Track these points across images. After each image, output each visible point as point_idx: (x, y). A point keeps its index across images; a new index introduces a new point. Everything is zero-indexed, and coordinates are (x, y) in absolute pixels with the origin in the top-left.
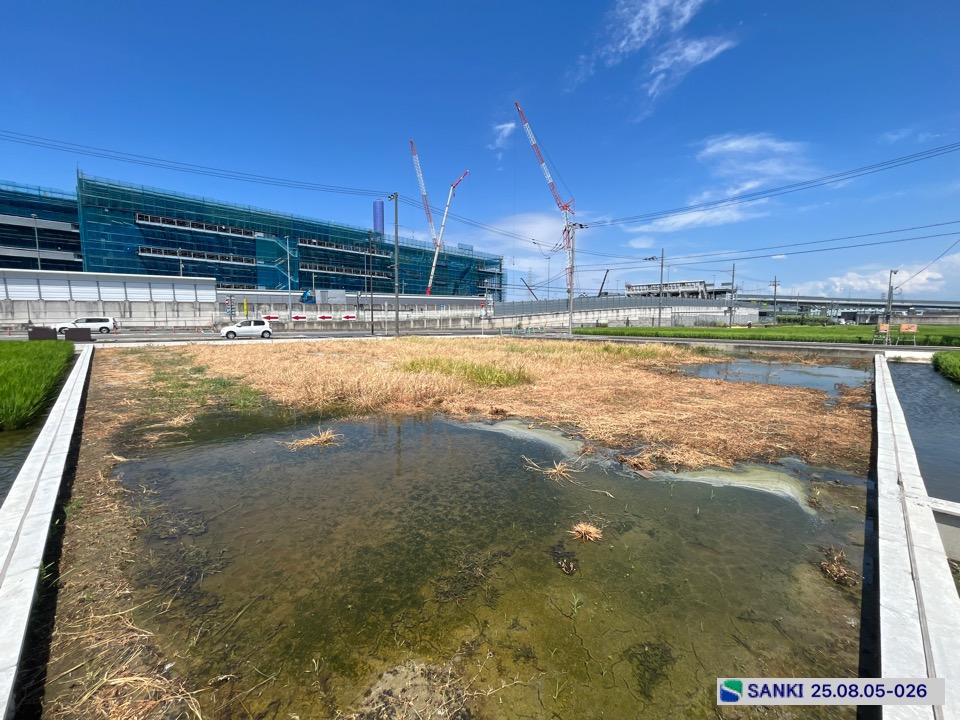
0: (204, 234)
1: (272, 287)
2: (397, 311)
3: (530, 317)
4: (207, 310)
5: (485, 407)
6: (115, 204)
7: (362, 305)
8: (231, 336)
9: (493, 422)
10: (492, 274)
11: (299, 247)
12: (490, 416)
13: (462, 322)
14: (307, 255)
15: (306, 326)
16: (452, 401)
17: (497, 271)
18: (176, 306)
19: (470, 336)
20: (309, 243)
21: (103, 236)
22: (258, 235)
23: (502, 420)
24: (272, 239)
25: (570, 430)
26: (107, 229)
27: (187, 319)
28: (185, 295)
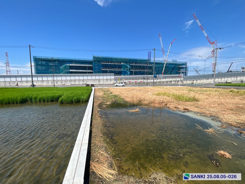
0: (112, 64)
1: (124, 75)
2: (154, 80)
3: (197, 80)
4: (112, 80)
5: (181, 107)
6: (98, 60)
7: (144, 78)
8: (117, 86)
9: (184, 112)
10: (183, 68)
11: (131, 65)
12: (183, 110)
13: (173, 82)
14: (132, 67)
15: (132, 84)
16: (170, 104)
17: (185, 66)
18: (107, 80)
19: (175, 86)
20: (133, 64)
21: (96, 67)
22: (122, 63)
23: (187, 112)
24: (125, 64)
25: (215, 118)
26: (97, 65)
27: (109, 82)
28: (109, 77)
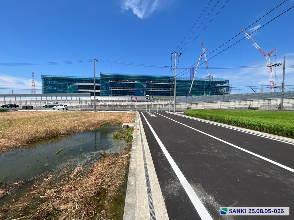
0: (123, 83)
4: (88, 102)
6: (106, 78)
10: (223, 87)
11: (147, 84)
14: (149, 86)
17: (226, 85)
20: (150, 82)
24: (139, 82)
26: (104, 84)
